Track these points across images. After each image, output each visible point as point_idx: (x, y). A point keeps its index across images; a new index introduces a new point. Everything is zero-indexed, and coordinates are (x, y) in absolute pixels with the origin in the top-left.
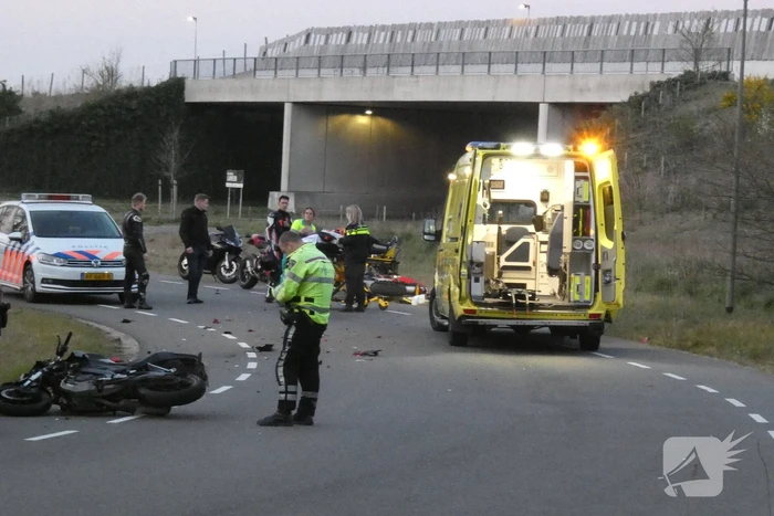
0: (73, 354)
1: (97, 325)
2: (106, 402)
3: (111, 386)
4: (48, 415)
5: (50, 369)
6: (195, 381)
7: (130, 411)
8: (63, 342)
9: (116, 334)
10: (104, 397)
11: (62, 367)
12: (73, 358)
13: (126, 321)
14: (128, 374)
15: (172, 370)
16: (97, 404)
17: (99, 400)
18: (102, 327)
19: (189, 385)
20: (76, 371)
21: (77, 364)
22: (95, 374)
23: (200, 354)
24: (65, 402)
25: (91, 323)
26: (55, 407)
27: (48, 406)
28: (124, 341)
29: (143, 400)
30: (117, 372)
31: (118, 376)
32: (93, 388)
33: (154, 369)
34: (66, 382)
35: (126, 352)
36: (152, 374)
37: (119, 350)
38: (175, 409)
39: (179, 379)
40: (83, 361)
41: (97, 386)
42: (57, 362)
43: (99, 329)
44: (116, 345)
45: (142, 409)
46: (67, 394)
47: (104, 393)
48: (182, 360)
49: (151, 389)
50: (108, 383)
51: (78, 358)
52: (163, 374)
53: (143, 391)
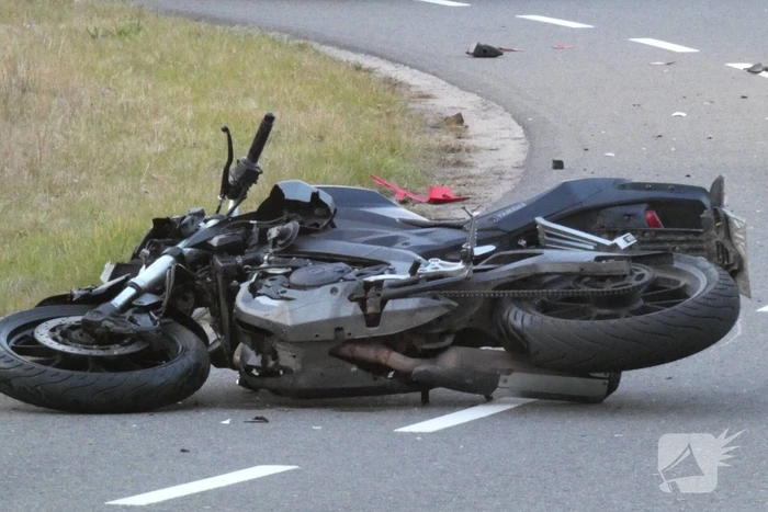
0: (277, 191)
1: (387, 69)
2: (397, 360)
3: (410, 303)
4: (197, 405)
5: (204, 246)
6: (701, 277)
7: (480, 388)
8: (242, 153)
9: (450, 100)
10: (390, 342)
11: (242, 236)
12: (277, 204)
13: (484, 52)
14: (470, 259)
15: (621, 242)
16: (366, 365)
17: (369, 353)
18: (403, 74)
19: (681, 294)
20: (288, 250)
21: (292, 226)
22: (355, 262)
23: (718, 184)
24: (254, 360)
25: (368, 62)
26: (221, 378)
27: (198, 375)
28: (475, 125)
29: (520, 350)
30: (429, 254)
31: (434, 266)
32: (350, 309)
33: (558, 241)
34: (254, 290)
35: (482, 164)
36: (552, 258)
37: (455, 156)
38: (634, 381)
39: (648, 273)
40: (314, 213)
41: (363, 303)
42: (226, 223)
43: (392, 84)
44: (448, 138)
45: (519, 379)
46: (262, 334)
47: (388, 328)
48: (653, 204)
49: (545, 308)
50: (403, 290)
51: (296, 207)
52: (589, 256)
53: (520, 318)
